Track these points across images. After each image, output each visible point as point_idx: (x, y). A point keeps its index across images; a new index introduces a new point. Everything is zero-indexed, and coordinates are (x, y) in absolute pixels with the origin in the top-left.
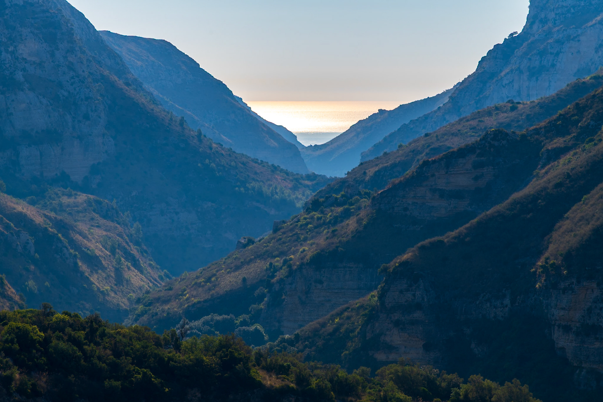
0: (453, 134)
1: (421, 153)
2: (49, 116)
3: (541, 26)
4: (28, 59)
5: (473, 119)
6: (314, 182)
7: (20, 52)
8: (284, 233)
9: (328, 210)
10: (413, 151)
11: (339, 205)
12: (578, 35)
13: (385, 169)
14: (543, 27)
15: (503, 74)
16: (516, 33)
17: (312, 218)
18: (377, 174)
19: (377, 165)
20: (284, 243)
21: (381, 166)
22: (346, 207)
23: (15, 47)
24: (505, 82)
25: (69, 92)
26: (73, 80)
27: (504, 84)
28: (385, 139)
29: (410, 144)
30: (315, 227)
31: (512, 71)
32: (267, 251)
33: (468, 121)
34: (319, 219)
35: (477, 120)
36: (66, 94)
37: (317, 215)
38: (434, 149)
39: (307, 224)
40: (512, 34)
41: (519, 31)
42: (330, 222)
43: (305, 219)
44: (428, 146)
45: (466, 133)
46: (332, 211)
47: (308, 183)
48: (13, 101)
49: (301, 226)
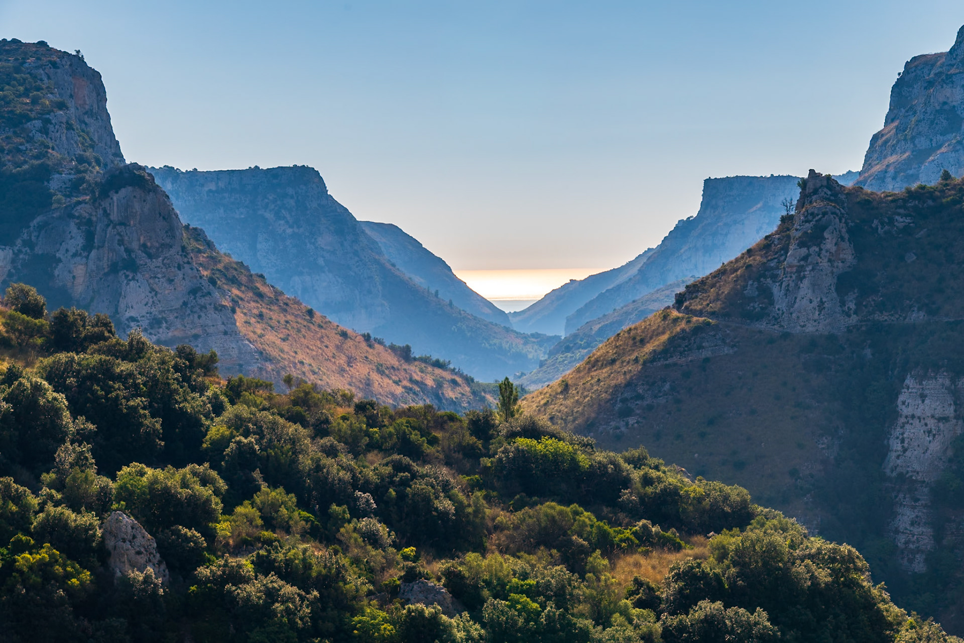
0: (653, 301)
1: (632, 314)
2: (344, 292)
3: (712, 211)
4: (325, 248)
5: (668, 289)
6: (539, 339)
7: (319, 243)
8: (548, 367)
9: (577, 351)
10: (626, 313)
11: (584, 348)
12: (743, 220)
13: (606, 325)
14: (714, 212)
15: (682, 251)
16: (692, 217)
17: (566, 357)
18: (600, 329)
19: (600, 323)
20: (549, 373)
21: (603, 324)
22: (589, 349)
23: (315, 239)
24: (684, 257)
25: (356, 273)
26: (358, 264)
27: (683, 259)
28: (586, 305)
29: (622, 308)
30: (569, 363)
31: (690, 248)
32: (538, 379)
33: (663, 291)
34: (571, 357)
35: (670, 290)
36: (353, 274)
37: (569, 355)
38: (641, 311)
39: (564, 361)
40: (689, 218)
41: (695, 215)
42: (579, 359)
43: (561, 357)
44: (637, 309)
45: (663, 299)
46: (580, 352)
47: (533, 340)
48: (317, 280)
49: (560, 362)
